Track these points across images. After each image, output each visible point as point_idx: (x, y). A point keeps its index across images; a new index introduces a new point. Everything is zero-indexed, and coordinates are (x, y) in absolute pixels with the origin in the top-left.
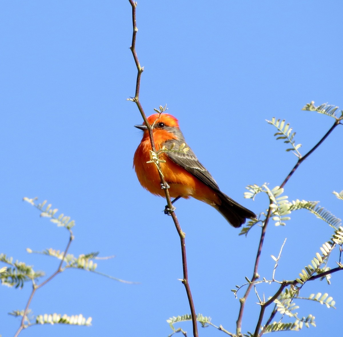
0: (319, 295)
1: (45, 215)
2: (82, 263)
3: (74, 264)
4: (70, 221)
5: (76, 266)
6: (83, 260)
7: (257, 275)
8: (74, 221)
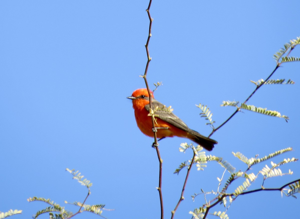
0: (220, 213)
1: (75, 178)
2: (94, 209)
3: (89, 209)
4: (89, 183)
5: (90, 210)
6: (95, 208)
7: (183, 197)
8: (92, 184)
